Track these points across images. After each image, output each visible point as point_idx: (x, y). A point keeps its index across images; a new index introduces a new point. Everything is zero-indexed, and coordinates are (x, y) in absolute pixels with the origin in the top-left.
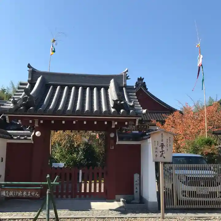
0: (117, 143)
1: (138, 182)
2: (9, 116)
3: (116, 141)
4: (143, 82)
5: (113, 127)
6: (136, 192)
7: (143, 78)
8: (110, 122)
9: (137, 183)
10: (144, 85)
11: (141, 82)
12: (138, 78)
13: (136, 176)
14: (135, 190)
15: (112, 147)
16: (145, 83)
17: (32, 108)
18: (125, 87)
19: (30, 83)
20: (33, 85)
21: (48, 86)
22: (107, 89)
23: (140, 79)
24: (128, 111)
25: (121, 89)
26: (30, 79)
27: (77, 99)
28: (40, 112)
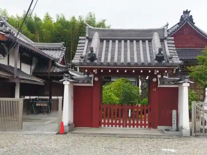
0: (158, 86)
1: (176, 116)
2: (79, 68)
3: (158, 85)
4: (190, 15)
5: (155, 73)
6: (174, 124)
7: (190, 11)
8: (153, 71)
9: (174, 117)
10: (191, 19)
11: (187, 15)
12: (184, 11)
13: (174, 112)
14: (173, 122)
15: (154, 90)
16: (191, 16)
17: (96, 61)
18: (165, 38)
19: (87, 38)
20: (90, 40)
21: (102, 40)
22: (150, 41)
23: (187, 12)
24: (168, 62)
25: (162, 41)
26: (87, 35)
27: (126, 52)
28: (102, 64)
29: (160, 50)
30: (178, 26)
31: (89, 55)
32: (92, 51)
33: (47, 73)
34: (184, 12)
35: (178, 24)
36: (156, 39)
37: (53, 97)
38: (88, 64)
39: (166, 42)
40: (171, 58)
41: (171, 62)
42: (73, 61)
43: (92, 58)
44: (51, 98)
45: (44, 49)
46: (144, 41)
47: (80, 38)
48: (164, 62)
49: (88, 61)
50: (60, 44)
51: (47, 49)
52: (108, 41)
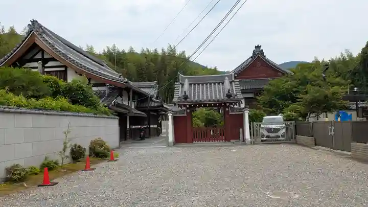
0: (230, 114)
2: (178, 104)
7: (261, 46)
8: (225, 104)
9: (241, 133)
10: (262, 52)
11: (258, 49)
13: (241, 130)
14: (241, 137)
15: (227, 116)
16: (262, 50)
17: (188, 100)
18: (233, 81)
19: (181, 83)
20: (183, 85)
21: (190, 84)
22: (223, 83)
23: (258, 47)
24: (234, 98)
25: (231, 83)
26: (180, 82)
27: (207, 93)
28: (192, 102)
29: (229, 90)
30: (250, 59)
31: (184, 96)
32: (185, 93)
33: (147, 107)
34: (256, 47)
35: (252, 57)
36: (227, 82)
37: (151, 126)
38: (184, 102)
39: (233, 83)
40: (236, 95)
41: (236, 98)
42: (174, 100)
43: (186, 97)
44: (150, 126)
45: (141, 88)
46: (219, 83)
47: (176, 83)
48: (232, 98)
49: (183, 100)
50: (153, 83)
51: (143, 88)
52: (194, 84)
